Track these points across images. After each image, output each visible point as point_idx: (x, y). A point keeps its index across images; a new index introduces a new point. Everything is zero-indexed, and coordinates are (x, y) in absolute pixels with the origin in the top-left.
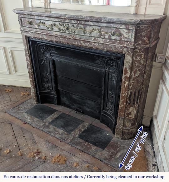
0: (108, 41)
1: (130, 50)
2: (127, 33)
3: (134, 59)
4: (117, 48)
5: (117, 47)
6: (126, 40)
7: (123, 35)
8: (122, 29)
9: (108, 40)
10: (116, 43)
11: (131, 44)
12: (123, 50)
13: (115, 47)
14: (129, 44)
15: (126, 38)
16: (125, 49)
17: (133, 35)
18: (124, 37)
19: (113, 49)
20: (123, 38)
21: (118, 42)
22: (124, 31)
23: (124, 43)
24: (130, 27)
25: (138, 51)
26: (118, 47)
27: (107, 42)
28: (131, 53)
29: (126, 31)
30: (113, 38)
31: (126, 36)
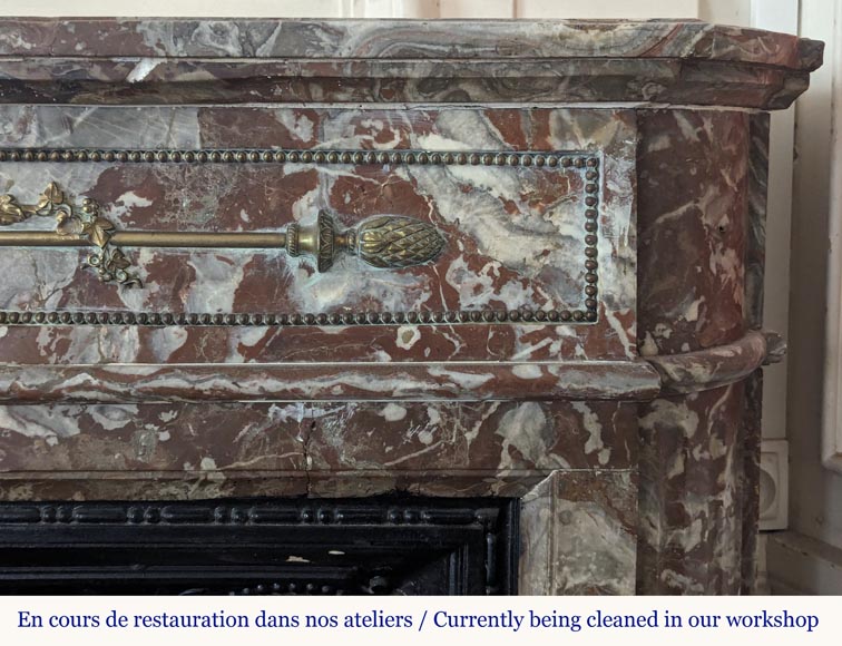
0: (248, 352)
1: (591, 423)
2: (528, 215)
3: (657, 537)
4: (401, 426)
5: (393, 412)
6: (514, 298)
7: (473, 241)
8: (441, 161)
9: (253, 336)
10: (384, 358)
11: (602, 343)
12: (491, 441)
13: (368, 420)
14: (568, 350)
15: (507, 274)
16: (521, 426)
17: (621, 218)
18: (476, 263)
19: (330, 454)
20: (470, 280)
21: (408, 335)
22: (467, 189)
23: (506, 344)
24: (563, 132)
25: (689, 424)
26: (416, 414)
27: (237, 360)
28: (617, 459)
29: (498, 181)
30: (320, 293)
31: (503, 245)
